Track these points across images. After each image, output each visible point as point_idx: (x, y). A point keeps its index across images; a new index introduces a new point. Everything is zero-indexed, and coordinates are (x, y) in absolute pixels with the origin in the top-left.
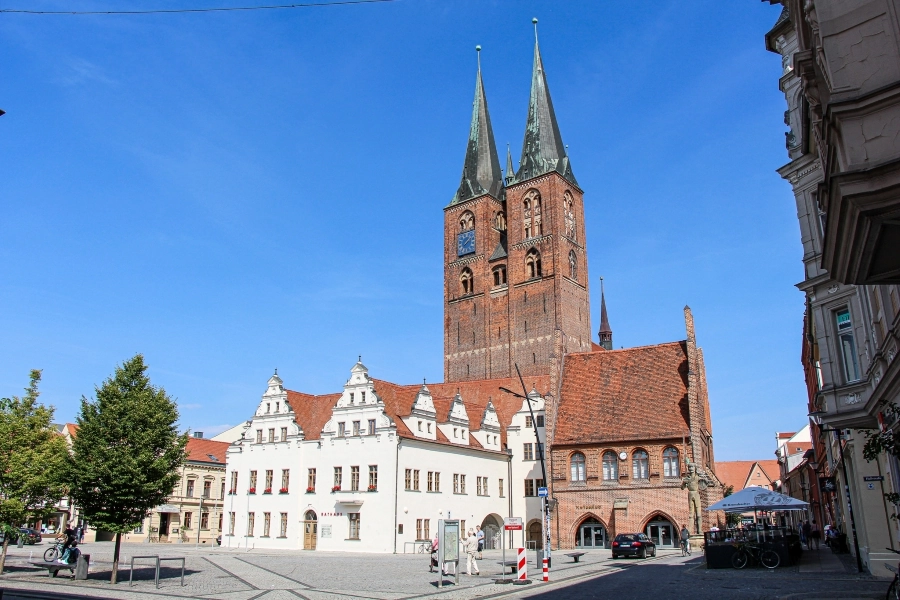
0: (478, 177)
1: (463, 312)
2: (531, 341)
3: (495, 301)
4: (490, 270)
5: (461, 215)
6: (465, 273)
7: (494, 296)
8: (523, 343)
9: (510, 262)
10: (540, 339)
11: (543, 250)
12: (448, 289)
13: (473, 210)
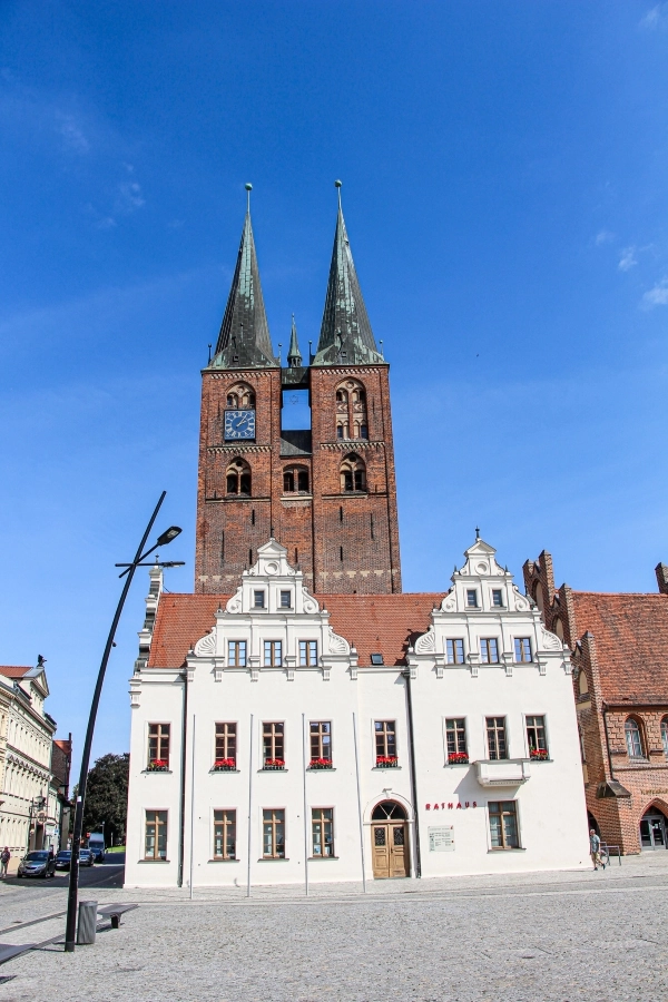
0: (257, 343)
1: (231, 518)
2: (351, 574)
3: (289, 512)
4: (281, 469)
5: (232, 386)
6: (234, 465)
7: (289, 505)
8: (338, 575)
9: (316, 463)
10: (365, 574)
11: (370, 458)
12: (205, 481)
13: (254, 383)
